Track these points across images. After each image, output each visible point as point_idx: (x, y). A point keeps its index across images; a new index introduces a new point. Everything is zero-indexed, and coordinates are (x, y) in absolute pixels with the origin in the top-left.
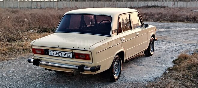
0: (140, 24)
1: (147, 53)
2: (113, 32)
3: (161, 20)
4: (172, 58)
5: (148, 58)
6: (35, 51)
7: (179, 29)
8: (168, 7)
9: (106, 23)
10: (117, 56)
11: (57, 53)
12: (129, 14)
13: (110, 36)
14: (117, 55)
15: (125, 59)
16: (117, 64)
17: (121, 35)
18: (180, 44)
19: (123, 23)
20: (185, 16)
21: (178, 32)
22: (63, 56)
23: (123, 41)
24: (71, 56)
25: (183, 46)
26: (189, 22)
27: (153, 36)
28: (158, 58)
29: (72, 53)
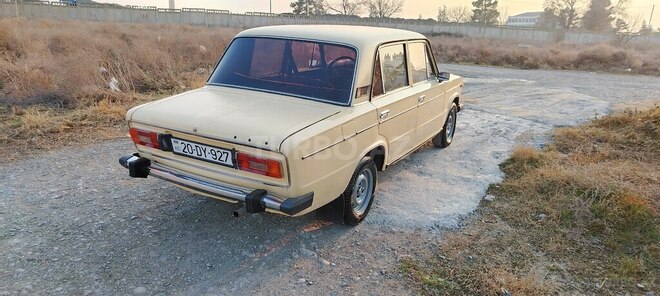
0: (429, 70)
1: (440, 142)
2: (359, 93)
3: (457, 59)
4: (496, 155)
5: (441, 152)
6: (137, 135)
7: (495, 80)
8: (467, 36)
9: (345, 65)
10: (367, 158)
11: (194, 148)
12: (404, 45)
13: (349, 106)
14: (368, 155)
15: (386, 164)
16: (363, 180)
17: (380, 101)
18: (506, 117)
19: (386, 66)
20: (503, 55)
21: (496, 88)
22: (210, 157)
23: (385, 117)
24: (230, 162)
25: (515, 122)
26: (510, 66)
27: (456, 100)
28: (463, 154)
29: (233, 151)
